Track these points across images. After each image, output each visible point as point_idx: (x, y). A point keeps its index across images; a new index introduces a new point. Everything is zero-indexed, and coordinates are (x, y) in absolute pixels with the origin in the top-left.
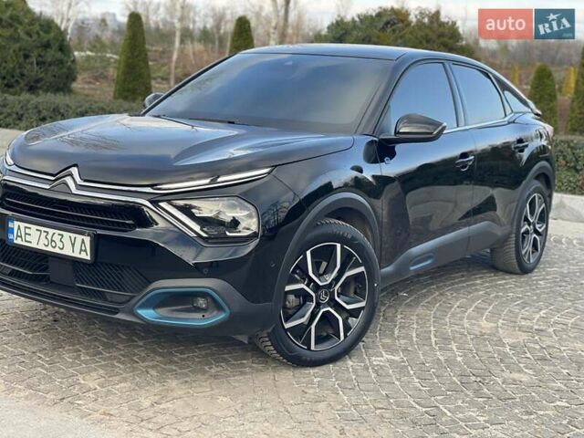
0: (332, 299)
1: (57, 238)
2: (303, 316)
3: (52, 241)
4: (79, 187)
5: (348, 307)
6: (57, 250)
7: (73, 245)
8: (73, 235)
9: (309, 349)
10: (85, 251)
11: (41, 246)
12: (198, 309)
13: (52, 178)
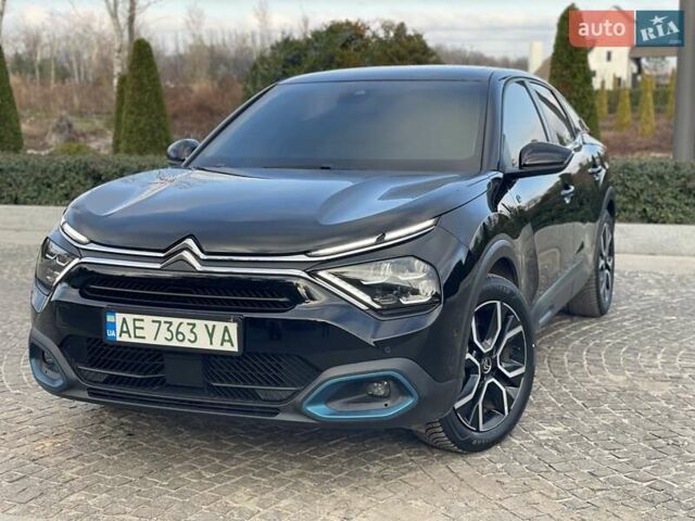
0: (495, 368)
1: (185, 329)
2: (470, 392)
3: (178, 333)
4: (203, 262)
5: (510, 375)
6: (186, 344)
7: (211, 336)
8: (210, 324)
9: (478, 431)
10: (230, 341)
11: (161, 341)
12: (375, 398)
13: (162, 255)
